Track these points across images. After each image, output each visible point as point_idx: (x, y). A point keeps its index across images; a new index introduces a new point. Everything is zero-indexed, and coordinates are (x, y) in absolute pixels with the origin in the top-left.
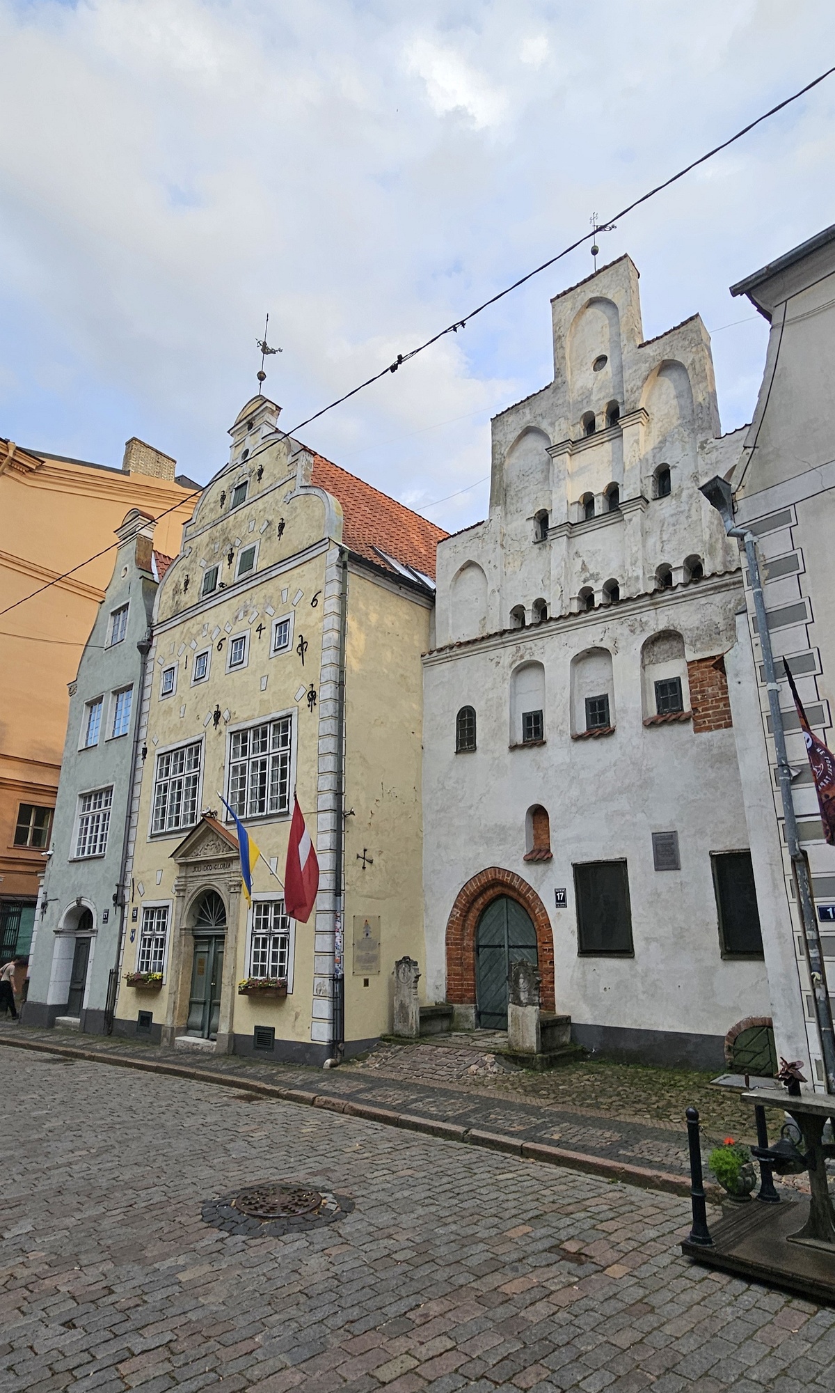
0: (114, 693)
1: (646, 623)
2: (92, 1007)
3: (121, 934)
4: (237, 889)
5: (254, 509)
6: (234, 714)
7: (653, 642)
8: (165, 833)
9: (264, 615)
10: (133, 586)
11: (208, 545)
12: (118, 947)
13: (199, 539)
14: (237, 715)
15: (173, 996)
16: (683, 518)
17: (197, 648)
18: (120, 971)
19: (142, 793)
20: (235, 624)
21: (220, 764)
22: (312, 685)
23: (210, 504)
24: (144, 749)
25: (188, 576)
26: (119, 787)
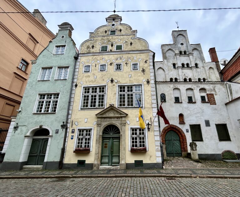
0: (58, 67)
1: (199, 86)
2: (49, 161)
3: (65, 137)
4: (125, 125)
5: (119, 37)
6: (119, 81)
7: (200, 90)
8: (89, 109)
9: (127, 61)
10: (67, 41)
11: (101, 40)
12: (64, 141)
13: (97, 38)
14: (120, 82)
15: (98, 154)
16: (202, 72)
17: (100, 63)
18: (65, 148)
19: (75, 96)
20: (117, 60)
21: (114, 93)
22: (148, 80)
23: (100, 31)
24: (76, 85)
25: (93, 45)
26: (63, 94)
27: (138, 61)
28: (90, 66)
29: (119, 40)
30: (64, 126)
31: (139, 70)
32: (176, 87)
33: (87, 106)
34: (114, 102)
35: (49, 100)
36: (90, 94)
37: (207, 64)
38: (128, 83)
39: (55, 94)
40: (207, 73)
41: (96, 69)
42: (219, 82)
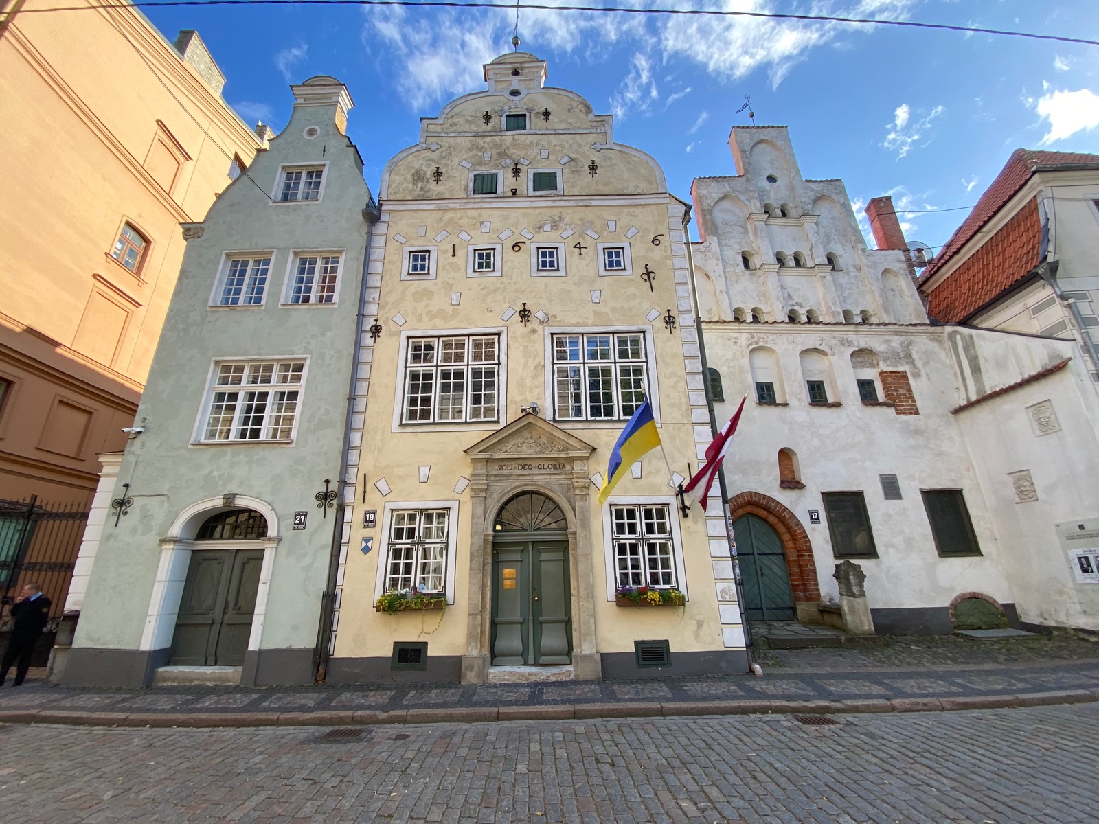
0: (296, 253)
3: (338, 544)
4: (585, 492)
5: (544, 141)
6: (555, 317)
7: (853, 355)
8: (434, 424)
9: (583, 235)
10: (331, 150)
11: (470, 150)
12: (332, 561)
13: (452, 141)
14: (558, 319)
15: (479, 617)
16: (854, 287)
17: (472, 242)
18: (339, 592)
19: (372, 375)
20: (538, 233)
21: (536, 362)
22: (669, 311)
23: (464, 115)
24: (376, 326)
25: (438, 168)
26: (320, 362)
27: (624, 239)
28: (429, 251)
29: (545, 154)
30: (331, 499)
31: (629, 272)
32: (761, 344)
33: (425, 414)
34: (538, 399)
35: (259, 388)
36: (437, 366)
40: (876, 292)
41: (455, 263)
42: (925, 325)
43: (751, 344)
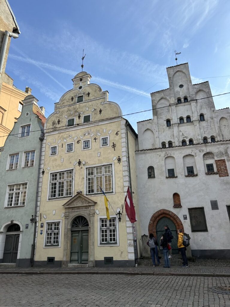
0: (25, 152)
1: (204, 150)
2: (21, 258)
3: (35, 232)
4: (93, 215)
5: (87, 104)
6: (87, 162)
7: (205, 155)
8: (57, 198)
9: (96, 135)
10: (32, 119)
11: (67, 111)
12: (34, 236)
13: (63, 109)
15: (66, 251)
16: (209, 126)
17: (67, 142)
18: (36, 244)
19: (43, 185)
20: (84, 136)
21: (82, 177)
22: (119, 157)
23: (66, 99)
24: (43, 171)
25: (59, 119)
26: (31, 183)
27: (108, 134)
28: (56, 147)
29: (87, 109)
30: (33, 220)
32: (169, 155)
33: (55, 196)
34: (82, 188)
35: (18, 191)
36: (57, 181)
37: (217, 114)
38: (97, 163)
39: (23, 184)
40: (217, 128)
41: (63, 150)
43: (165, 156)
